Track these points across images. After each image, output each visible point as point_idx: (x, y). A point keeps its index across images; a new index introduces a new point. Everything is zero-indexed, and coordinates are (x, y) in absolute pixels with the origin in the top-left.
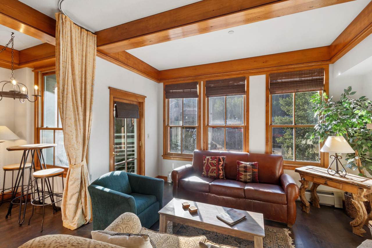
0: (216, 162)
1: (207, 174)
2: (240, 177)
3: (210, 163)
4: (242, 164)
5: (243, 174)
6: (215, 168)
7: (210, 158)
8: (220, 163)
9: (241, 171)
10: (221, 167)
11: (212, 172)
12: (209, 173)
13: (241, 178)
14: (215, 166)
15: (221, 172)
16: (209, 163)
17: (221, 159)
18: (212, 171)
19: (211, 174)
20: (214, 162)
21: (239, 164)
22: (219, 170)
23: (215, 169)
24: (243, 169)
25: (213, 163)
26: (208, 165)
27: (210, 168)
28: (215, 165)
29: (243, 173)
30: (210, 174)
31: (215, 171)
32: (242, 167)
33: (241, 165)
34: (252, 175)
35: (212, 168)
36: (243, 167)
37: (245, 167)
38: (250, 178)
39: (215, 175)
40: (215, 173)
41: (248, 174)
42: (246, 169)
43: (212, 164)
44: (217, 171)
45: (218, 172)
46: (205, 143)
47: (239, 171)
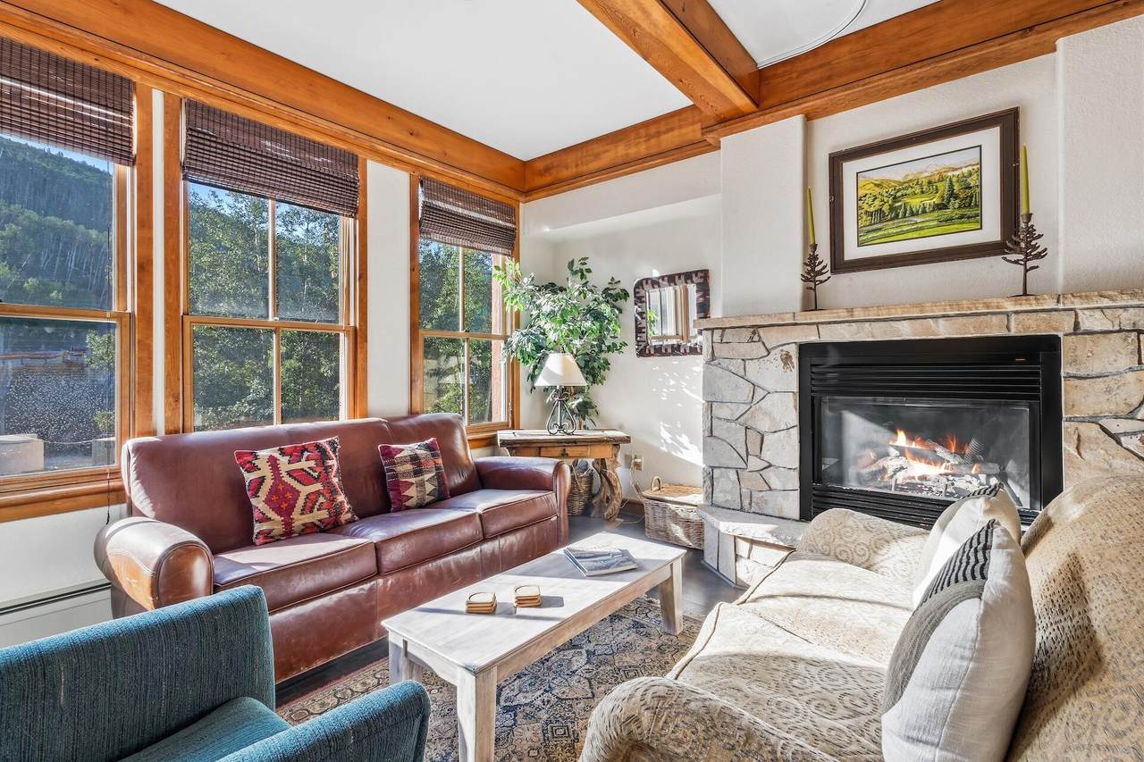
0: (312, 464)
1: (288, 523)
2: (407, 493)
3: (289, 473)
4: (402, 450)
5: (412, 484)
6: (318, 486)
7: (277, 455)
8: (330, 463)
9: (406, 474)
10: (335, 480)
11: (307, 509)
12: (296, 515)
13: (409, 498)
14: (316, 480)
15: (341, 498)
16: (284, 474)
17: (328, 448)
18: (309, 504)
19: (308, 518)
20: (303, 464)
21: (390, 452)
22: (333, 492)
23: (318, 493)
24: (409, 467)
25: (303, 469)
26: (285, 484)
27: (298, 492)
28: (315, 475)
29: (413, 480)
30: (299, 519)
31: (322, 499)
32: (403, 462)
33: (398, 456)
34: (438, 479)
35: (305, 490)
36: (409, 458)
37: (414, 459)
38: (434, 487)
39: (324, 514)
40: (324, 506)
41: (427, 477)
42: (419, 464)
43: (303, 477)
44: (328, 496)
45: (333, 500)
46: (177, 401)
47: (396, 476)
